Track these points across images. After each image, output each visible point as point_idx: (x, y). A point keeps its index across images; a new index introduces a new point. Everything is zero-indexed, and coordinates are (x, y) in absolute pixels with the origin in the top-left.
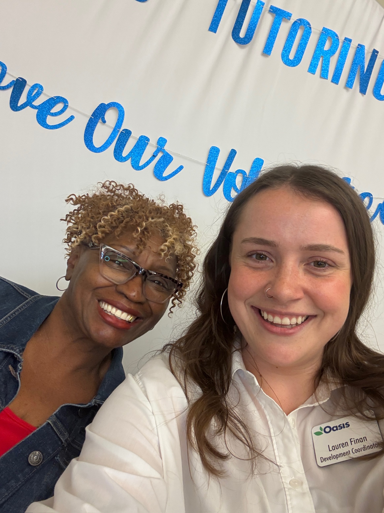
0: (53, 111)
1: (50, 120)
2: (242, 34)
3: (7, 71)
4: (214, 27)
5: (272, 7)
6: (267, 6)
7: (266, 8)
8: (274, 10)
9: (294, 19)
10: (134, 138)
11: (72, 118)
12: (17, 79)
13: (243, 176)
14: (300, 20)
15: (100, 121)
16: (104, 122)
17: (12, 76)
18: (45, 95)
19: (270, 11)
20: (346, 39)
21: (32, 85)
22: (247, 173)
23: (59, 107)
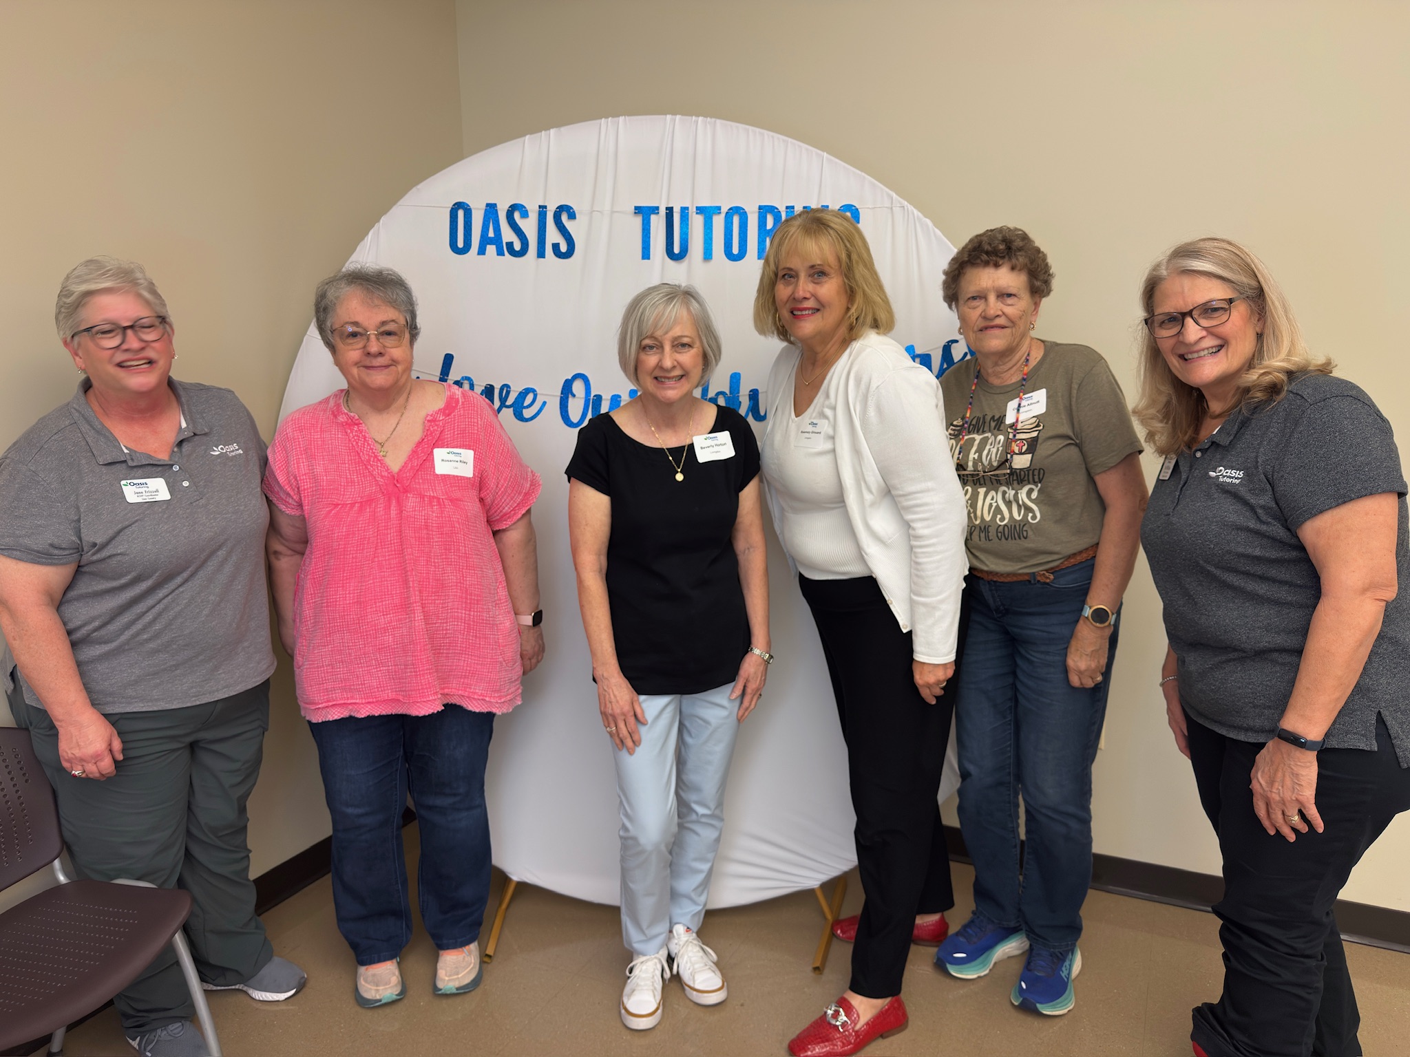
0: (526, 404)
1: (527, 413)
2: (676, 250)
3: (475, 383)
4: (646, 255)
5: (698, 208)
6: (692, 209)
7: (692, 210)
8: (700, 210)
9: (724, 210)
10: (607, 400)
11: (545, 403)
12: (485, 387)
13: (725, 397)
14: (731, 209)
15: (570, 396)
16: (574, 396)
17: (480, 385)
18: (514, 391)
19: (697, 213)
20: (787, 208)
21: (499, 387)
22: (728, 392)
23: (530, 398)
